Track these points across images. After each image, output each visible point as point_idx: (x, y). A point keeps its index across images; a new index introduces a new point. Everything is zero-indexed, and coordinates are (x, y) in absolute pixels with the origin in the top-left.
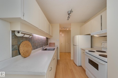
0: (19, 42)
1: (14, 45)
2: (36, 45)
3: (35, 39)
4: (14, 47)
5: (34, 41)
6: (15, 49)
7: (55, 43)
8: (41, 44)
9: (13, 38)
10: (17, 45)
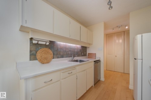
0: (37, 49)
1: (32, 51)
2: (61, 54)
3: (59, 47)
4: (32, 52)
5: (58, 49)
6: (33, 54)
7: (96, 54)
8: (70, 53)
9: (31, 45)
10: (35, 51)
